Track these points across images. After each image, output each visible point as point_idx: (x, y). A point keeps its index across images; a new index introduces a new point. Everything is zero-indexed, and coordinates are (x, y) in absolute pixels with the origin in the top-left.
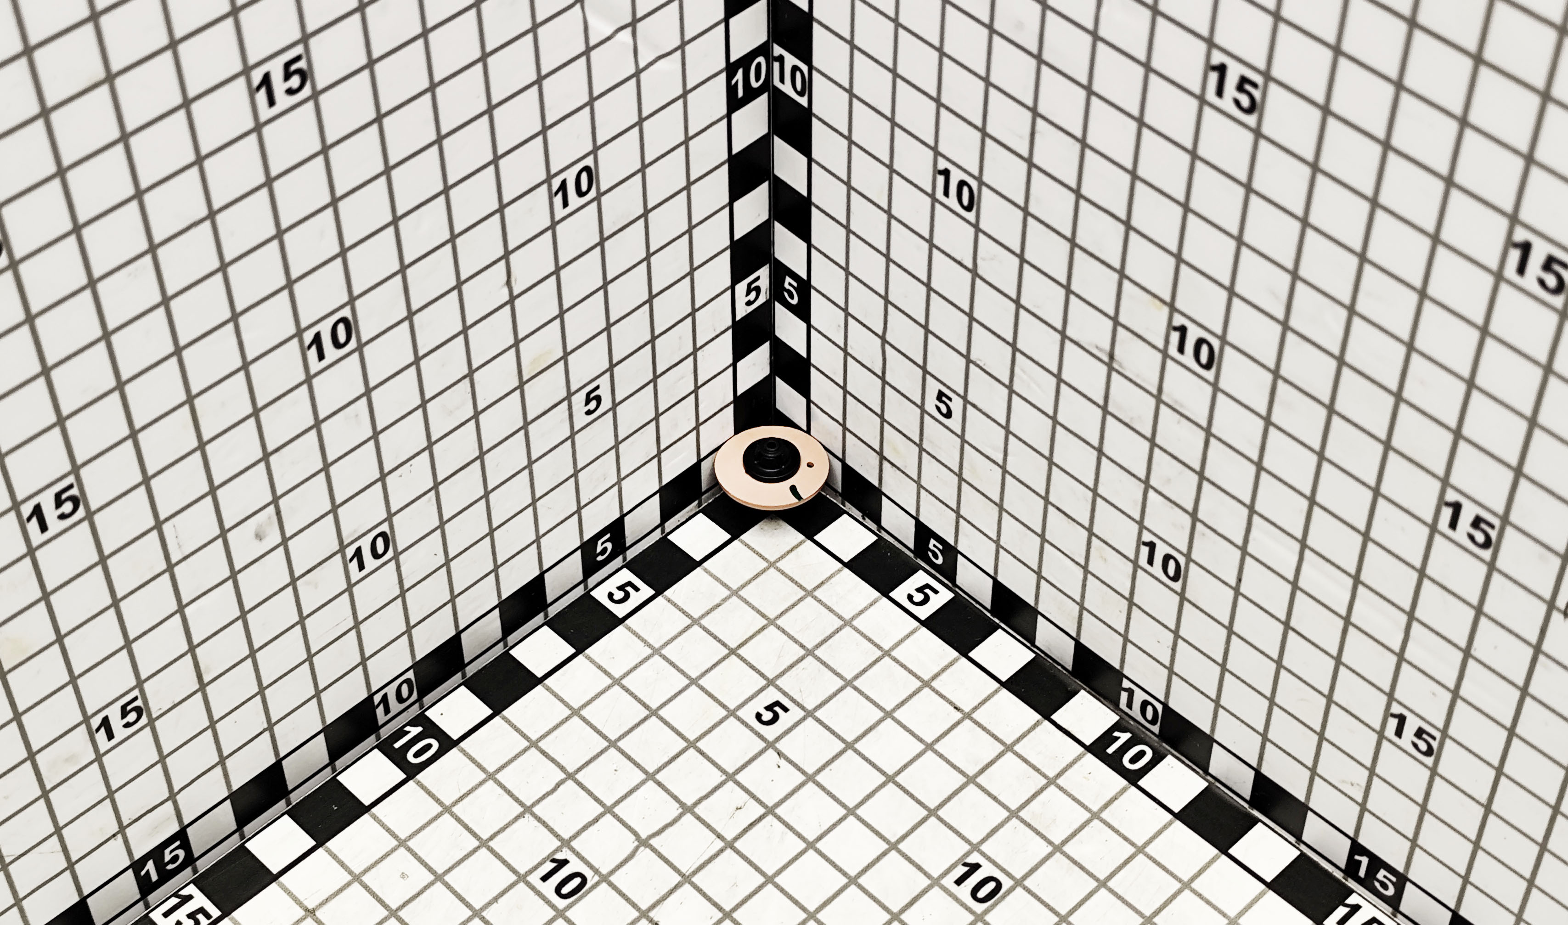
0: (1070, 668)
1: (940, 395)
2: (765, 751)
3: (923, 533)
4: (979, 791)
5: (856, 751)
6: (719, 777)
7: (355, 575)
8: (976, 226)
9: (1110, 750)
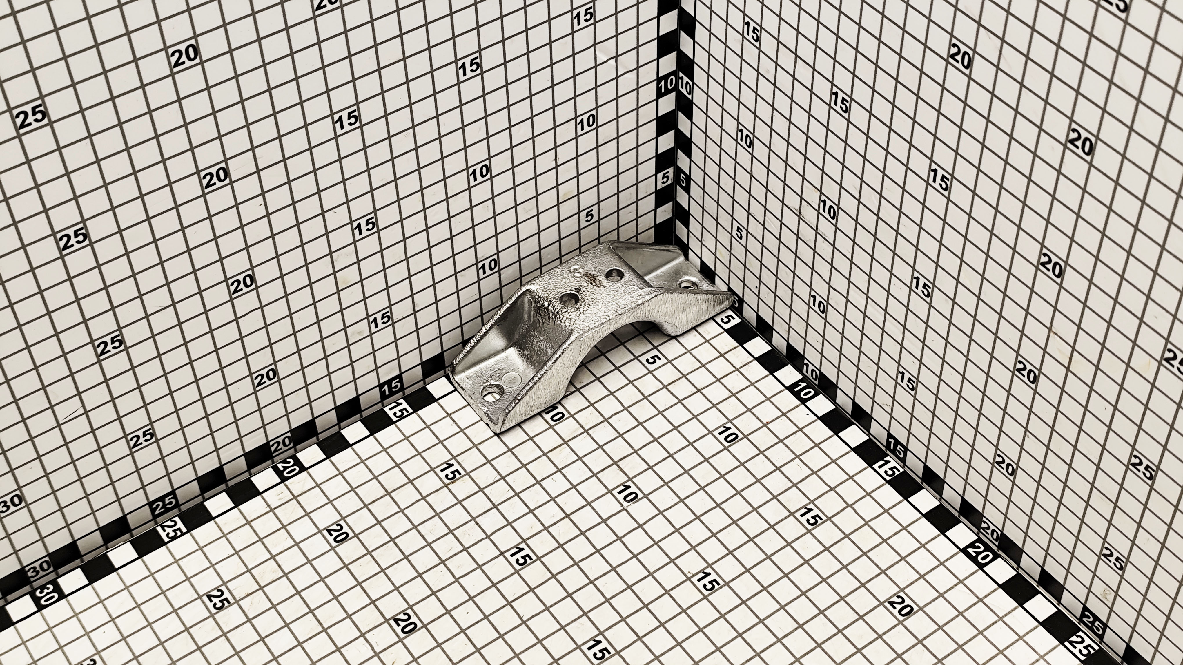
0: (785, 354)
1: (738, 228)
2: (648, 374)
3: (730, 291)
4: (736, 399)
5: (686, 378)
7: (482, 276)
8: (752, 154)
9: (796, 390)
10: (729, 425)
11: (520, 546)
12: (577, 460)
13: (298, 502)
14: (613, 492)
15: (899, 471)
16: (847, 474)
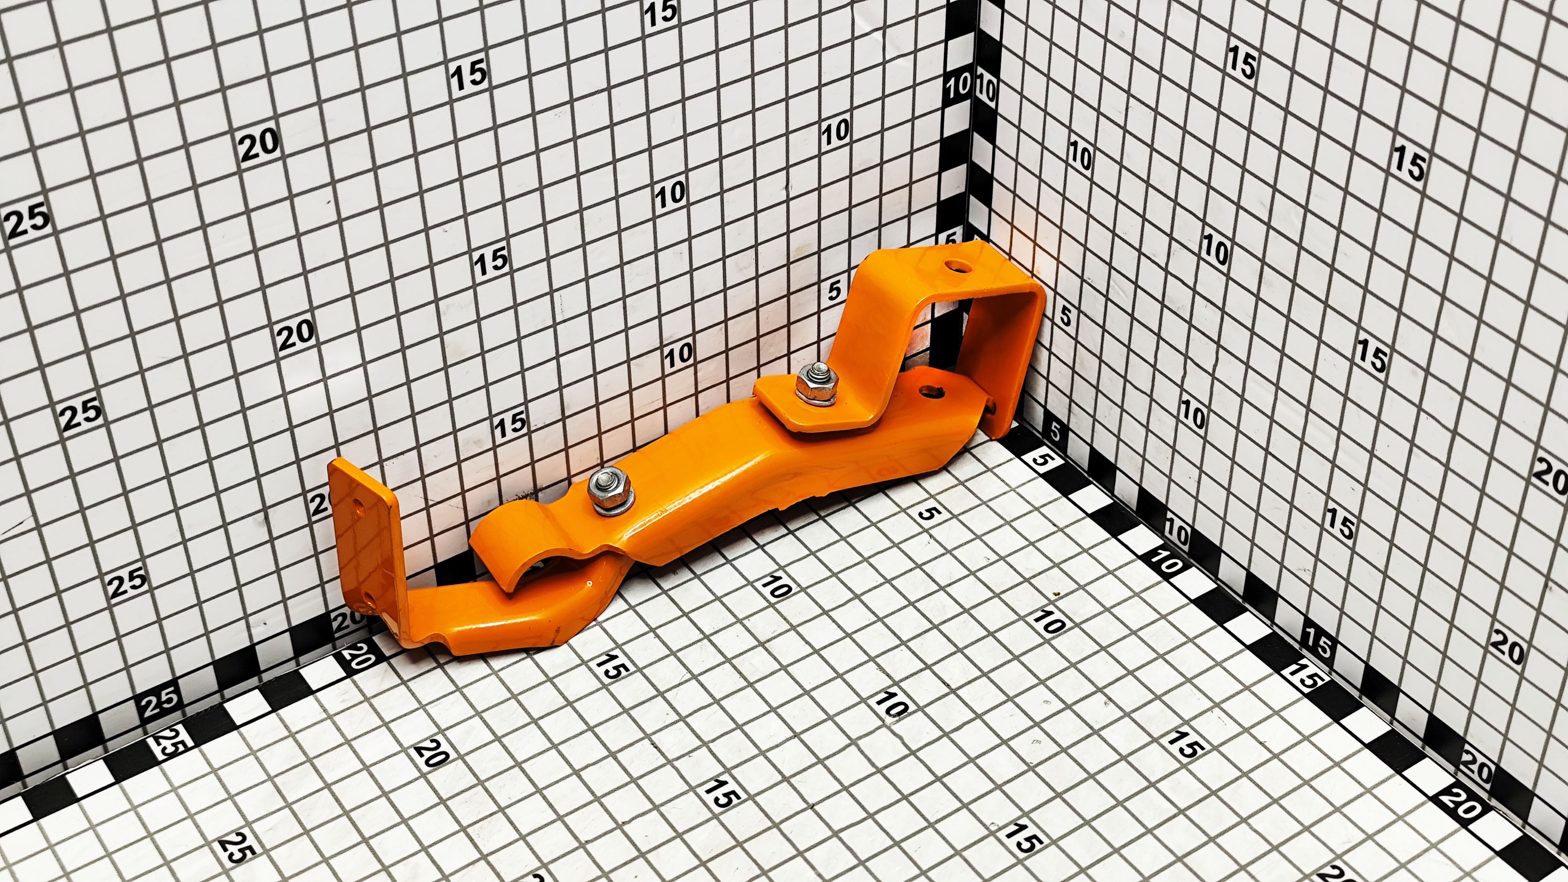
0: (1135, 509)
1: (1065, 308)
2: (921, 533)
3: (1049, 417)
4: (1061, 572)
5: (982, 540)
6: (890, 544)
7: (668, 369)
8: (1091, 180)
9: (1154, 560)
10: (1050, 608)
11: (722, 778)
12: (811, 654)
13: (371, 705)
14: (869, 701)
15: (1323, 680)
16: (1240, 682)
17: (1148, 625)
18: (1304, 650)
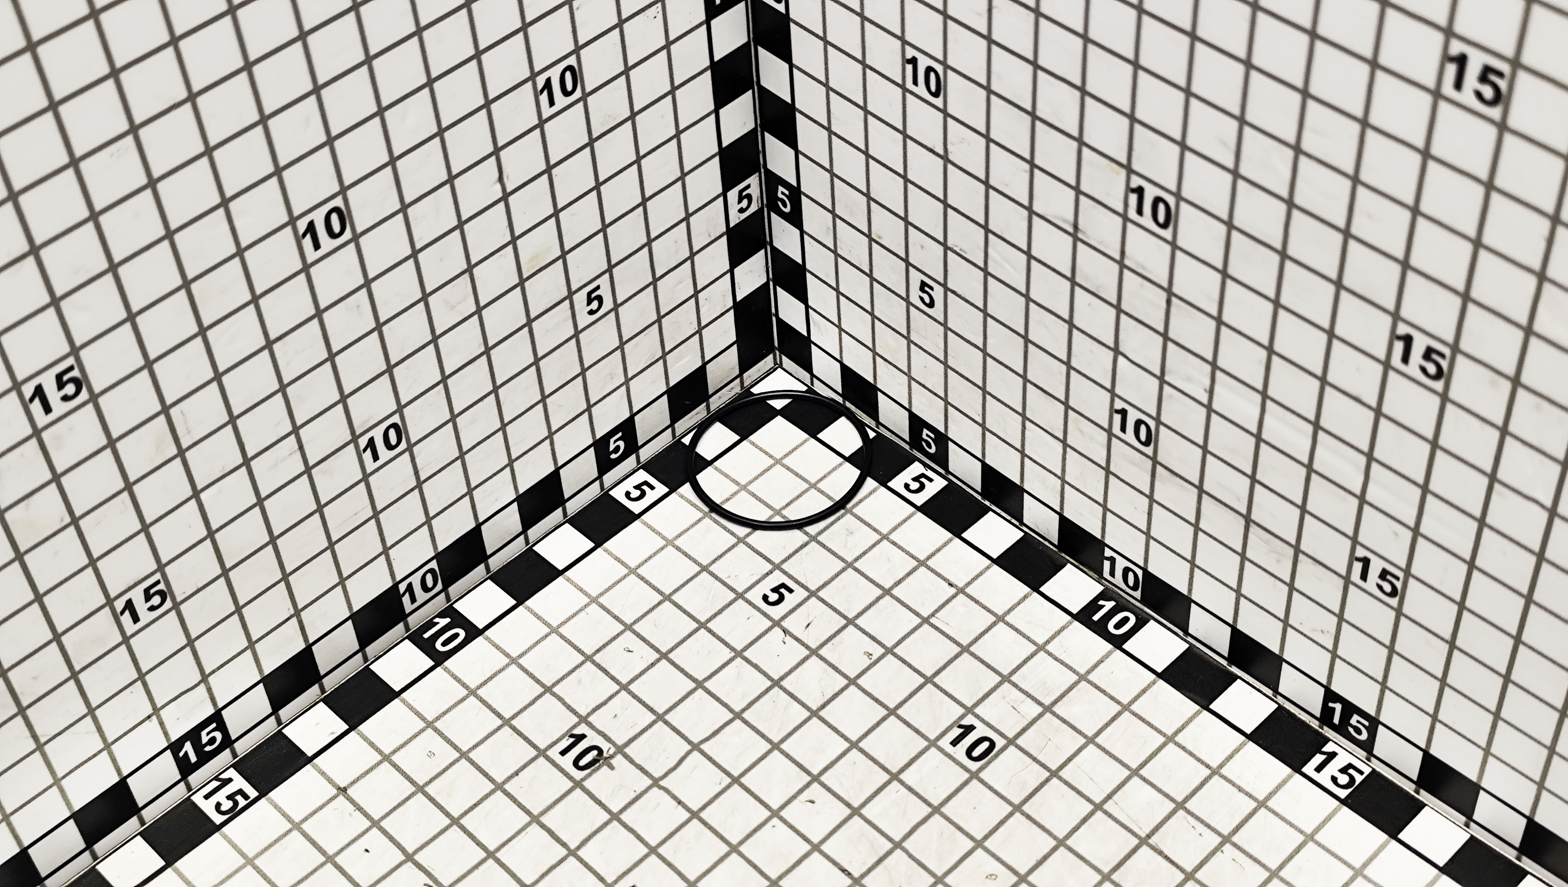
0: (1056, 543)
1: (923, 285)
2: (771, 629)
3: (916, 423)
4: (973, 659)
5: (856, 626)
6: (729, 654)
7: (370, 465)
8: (944, 111)
9: (1096, 618)
10: (968, 720)
12: (646, 856)
15: (1361, 773)
16: (1250, 796)
17: (1107, 725)
18: (1325, 728)
